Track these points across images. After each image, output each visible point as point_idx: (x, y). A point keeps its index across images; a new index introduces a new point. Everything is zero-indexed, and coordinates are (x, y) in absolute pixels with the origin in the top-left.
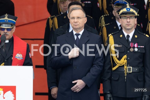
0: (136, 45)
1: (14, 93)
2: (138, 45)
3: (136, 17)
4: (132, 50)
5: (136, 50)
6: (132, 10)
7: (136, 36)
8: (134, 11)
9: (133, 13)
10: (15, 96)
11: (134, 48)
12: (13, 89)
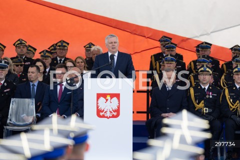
0: (211, 93)
1: (119, 99)
2: (212, 93)
3: (210, 75)
4: (207, 96)
5: (211, 97)
6: (208, 69)
7: (211, 88)
8: (210, 70)
9: (208, 71)
10: (119, 101)
11: (209, 95)
12: (117, 96)
